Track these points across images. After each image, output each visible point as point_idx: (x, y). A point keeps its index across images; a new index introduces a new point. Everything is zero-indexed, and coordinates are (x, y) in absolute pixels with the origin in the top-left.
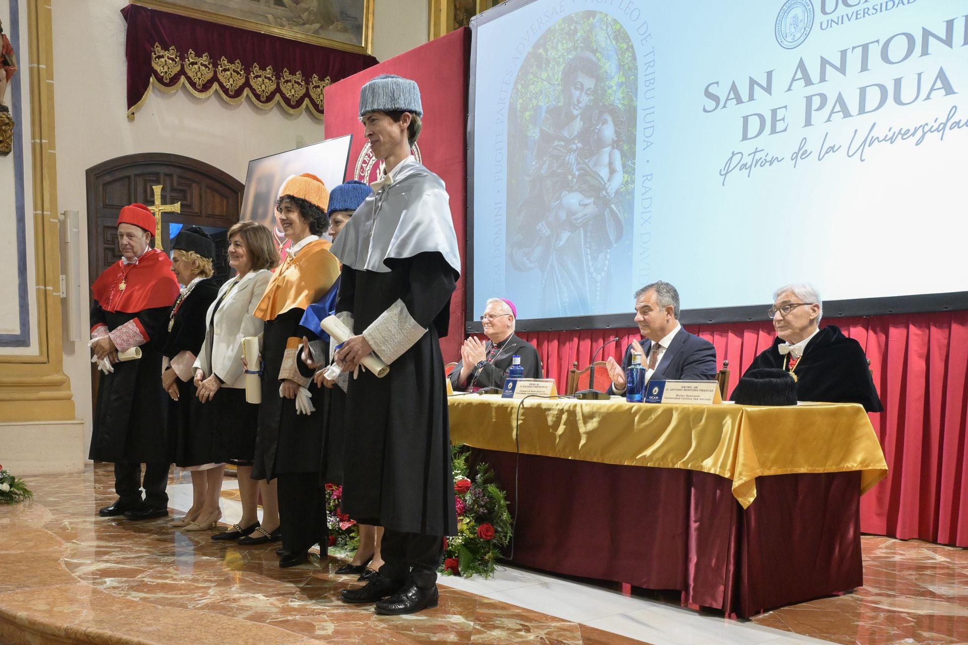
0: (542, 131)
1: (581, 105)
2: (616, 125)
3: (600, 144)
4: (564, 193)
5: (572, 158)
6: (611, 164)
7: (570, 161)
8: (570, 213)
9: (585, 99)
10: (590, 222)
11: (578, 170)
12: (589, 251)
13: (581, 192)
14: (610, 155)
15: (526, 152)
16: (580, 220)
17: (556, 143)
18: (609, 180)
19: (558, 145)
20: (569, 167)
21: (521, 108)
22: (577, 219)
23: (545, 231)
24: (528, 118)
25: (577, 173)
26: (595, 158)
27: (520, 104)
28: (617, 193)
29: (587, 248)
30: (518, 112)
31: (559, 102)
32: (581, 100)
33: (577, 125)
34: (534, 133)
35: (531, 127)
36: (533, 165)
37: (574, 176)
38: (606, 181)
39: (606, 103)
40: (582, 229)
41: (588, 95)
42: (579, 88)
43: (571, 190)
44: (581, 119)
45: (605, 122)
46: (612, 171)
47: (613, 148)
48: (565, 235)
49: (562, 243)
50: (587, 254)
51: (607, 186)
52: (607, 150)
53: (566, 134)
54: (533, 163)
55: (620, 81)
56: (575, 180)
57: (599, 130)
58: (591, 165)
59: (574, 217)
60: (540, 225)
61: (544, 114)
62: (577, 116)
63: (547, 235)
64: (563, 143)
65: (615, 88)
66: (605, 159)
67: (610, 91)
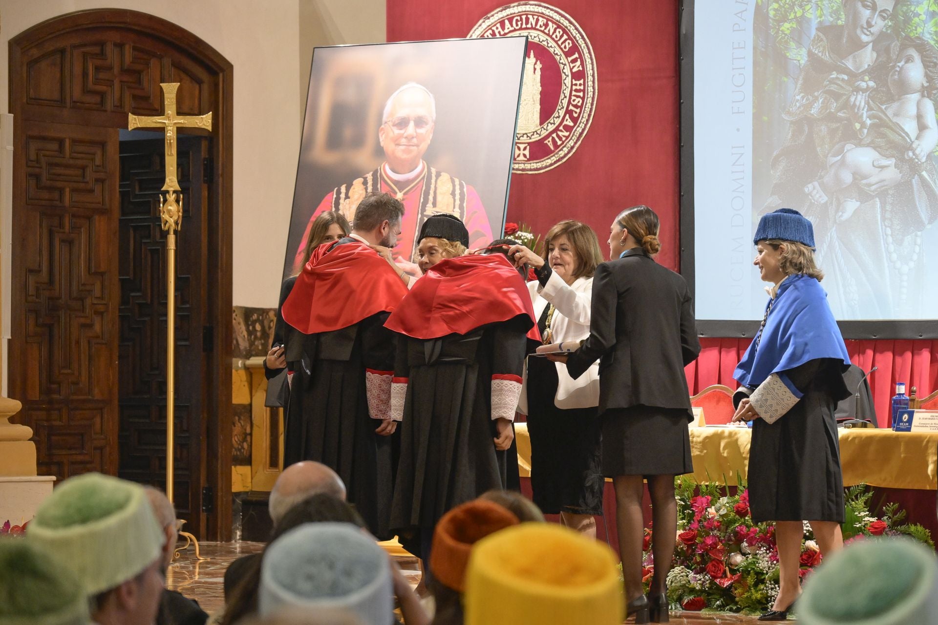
0: (810, 54)
1: (872, 30)
2: (926, 66)
3: (903, 88)
4: (848, 146)
5: (860, 100)
6: (919, 117)
7: (857, 103)
8: (858, 176)
9: (879, 24)
10: (891, 192)
11: (870, 117)
12: (889, 231)
13: (875, 148)
14: (918, 104)
15: (786, 79)
16: (873, 188)
17: (834, 75)
18: (917, 138)
19: (837, 78)
20: (856, 110)
21: (775, 16)
22: (869, 185)
23: (817, 196)
24: (787, 32)
25: (869, 122)
26: (895, 105)
27: (775, 10)
28: (929, 156)
29: (886, 226)
30: (770, 20)
31: (839, 19)
32: (873, 23)
33: (868, 57)
34: (799, 56)
35: (793, 45)
36: (798, 101)
37: (863, 125)
38: (913, 138)
39: (912, 35)
40: (877, 199)
41: (884, 18)
42: (868, 6)
43: (859, 144)
44: (873, 49)
45: (909, 59)
46: (922, 127)
47: (923, 96)
48: (851, 206)
49: (846, 216)
50: (887, 235)
51: (914, 146)
52: (915, 97)
53: (849, 64)
54: (798, 97)
55: (931, 9)
56: (865, 131)
57: (901, 68)
58: (890, 113)
59: (864, 182)
60: (810, 186)
61: (814, 32)
62: (868, 43)
63: (823, 202)
64: (846, 77)
65: (923, 17)
66: (912, 110)
67: (916, 19)
